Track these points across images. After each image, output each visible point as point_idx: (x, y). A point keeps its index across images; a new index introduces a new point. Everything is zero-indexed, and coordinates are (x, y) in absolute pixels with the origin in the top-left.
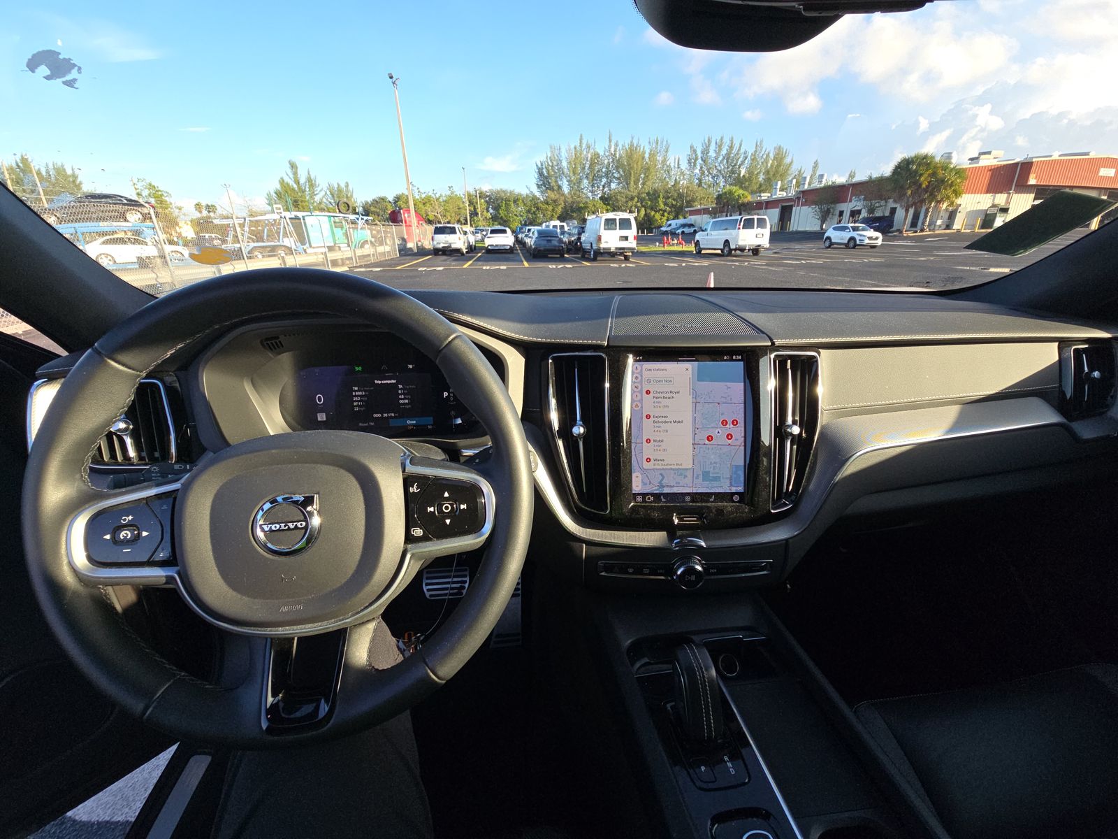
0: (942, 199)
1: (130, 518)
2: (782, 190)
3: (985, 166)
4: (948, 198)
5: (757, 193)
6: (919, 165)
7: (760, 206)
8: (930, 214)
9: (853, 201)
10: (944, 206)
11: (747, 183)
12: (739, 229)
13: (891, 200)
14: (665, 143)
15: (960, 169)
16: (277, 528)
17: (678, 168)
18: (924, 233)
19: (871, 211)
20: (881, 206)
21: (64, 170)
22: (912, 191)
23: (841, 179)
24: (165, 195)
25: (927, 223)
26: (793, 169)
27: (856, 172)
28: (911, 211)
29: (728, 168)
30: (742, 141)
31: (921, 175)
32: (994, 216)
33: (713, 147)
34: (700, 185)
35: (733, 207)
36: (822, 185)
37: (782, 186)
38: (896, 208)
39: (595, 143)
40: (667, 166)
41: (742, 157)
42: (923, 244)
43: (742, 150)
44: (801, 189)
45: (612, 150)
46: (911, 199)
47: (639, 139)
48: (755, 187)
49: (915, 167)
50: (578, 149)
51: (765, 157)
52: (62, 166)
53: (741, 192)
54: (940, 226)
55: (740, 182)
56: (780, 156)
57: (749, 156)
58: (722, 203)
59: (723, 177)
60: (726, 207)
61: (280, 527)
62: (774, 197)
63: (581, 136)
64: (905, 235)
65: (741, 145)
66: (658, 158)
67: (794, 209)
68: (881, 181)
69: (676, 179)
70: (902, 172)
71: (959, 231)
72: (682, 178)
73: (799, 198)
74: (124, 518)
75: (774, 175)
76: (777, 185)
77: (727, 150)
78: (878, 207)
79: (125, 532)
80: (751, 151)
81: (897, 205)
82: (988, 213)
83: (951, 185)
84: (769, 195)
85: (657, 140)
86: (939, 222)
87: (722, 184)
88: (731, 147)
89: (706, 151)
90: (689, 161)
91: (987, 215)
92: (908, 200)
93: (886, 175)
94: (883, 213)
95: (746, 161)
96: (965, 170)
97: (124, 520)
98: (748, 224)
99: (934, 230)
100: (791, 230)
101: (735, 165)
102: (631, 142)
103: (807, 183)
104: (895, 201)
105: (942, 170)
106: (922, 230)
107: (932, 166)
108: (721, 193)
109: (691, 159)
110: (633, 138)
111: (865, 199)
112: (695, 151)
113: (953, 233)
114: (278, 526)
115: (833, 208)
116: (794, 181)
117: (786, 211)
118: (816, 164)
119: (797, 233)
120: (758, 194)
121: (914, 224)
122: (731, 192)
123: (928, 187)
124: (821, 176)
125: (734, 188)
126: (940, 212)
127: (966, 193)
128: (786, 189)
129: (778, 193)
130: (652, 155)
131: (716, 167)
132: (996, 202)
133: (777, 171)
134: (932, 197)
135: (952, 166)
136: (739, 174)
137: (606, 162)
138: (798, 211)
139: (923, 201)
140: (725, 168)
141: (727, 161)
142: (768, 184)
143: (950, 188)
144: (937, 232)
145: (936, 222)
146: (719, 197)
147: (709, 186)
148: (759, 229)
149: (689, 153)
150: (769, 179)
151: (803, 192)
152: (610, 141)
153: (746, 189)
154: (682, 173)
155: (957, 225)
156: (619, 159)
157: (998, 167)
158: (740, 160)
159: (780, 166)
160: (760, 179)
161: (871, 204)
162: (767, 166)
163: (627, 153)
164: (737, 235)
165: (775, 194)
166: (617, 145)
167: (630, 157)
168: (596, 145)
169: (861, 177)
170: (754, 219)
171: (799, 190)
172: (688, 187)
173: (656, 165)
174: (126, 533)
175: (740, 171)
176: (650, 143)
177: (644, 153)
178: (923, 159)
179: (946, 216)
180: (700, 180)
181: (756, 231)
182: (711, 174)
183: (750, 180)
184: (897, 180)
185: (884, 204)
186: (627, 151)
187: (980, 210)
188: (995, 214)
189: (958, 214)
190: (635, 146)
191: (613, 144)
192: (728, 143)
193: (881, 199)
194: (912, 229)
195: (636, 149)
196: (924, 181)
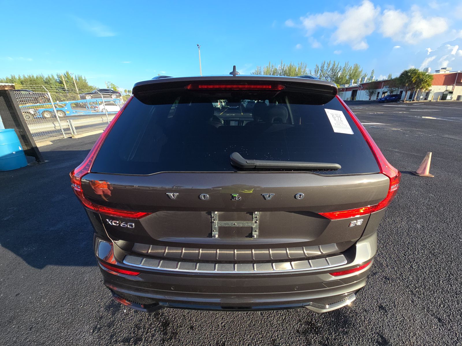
0: (422, 88)
3: (442, 74)
4: (425, 87)
6: (412, 73)
7: (344, 90)
8: (417, 94)
9: (384, 88)
10: (424, 90)
13: (400, 88)
14: (305, 64)
18: (414, 102)
19: (392, 92)
20: (396, 90)
21: (82, 77)
22: (408, 84)
24: (117, 87)
25: (416, 97)
26: (362, 73)
28: (409, 92)
29: (332, 73)
30: (339, 62)
31: (412, 78)
33: (326, 65)
37: (354, 81)
40: (306, 73)
42: (411, 106)
43: (339, 66)
46: (408, 87)
48: (343, 82)
49: (410, 74)
50: (268, 67)
51: (349, 68)
52: (81, 76)
54: (422, 99)
56: (356, 68)
57: (342, 68)
59: (330, 78)
62: (350, 86)
63: (270, 62)
64: (405, 102)
65: (338, 64)
66: (302, 70)
67: (358, 91)
70: (404, 76)
71: (430, 101)
73: (361, 87)
75: (353, 76)
76: (352, 81)
77: (332, 66)
80: (343, 66)
81: (403, 90)
84: (349, 85)
85: (302, 63)
86: (421, 97)
88: (334, 65)
89: (323, 67)
90: (315, 71)
91: (443, 94)
92: (406, 88)
94: (397, 93)
95: (341, 71)
96: (432, 76)
99: (418, 100)
100: (356, 100)
103: (366, 80)
105: (422, 75)
106: (413, 100)
107: (417, 74)
111: (389, 87)
112: (318, 67)
113: (428, 102)
115: (375, 91)
116: (361, 79)
117: (354, 92)
119: (359, 101)
120: (343, 85)
121: (411, 97)
123: (415, 82)
124: (373, 77)
126: (422, 93)
127: (433, 85)
128: (356, 83)
129: (353, 84)
130: (299, 69)
131: (327, 73)
132: (448, 89)
133: (355, 75)
134: (418, 87)
135: (427, 74)
136: (337, 76)
137: (280, 72)
138: (360, 92)
139: (414, 88)
140: (331, 74)
141: (332, 71)
142: (349, 81)
143: (426, 83)
144: (420, 101)
149: (315, 68)
150: (350, 78)
151: (362, 84)
152: (282, 64)
153: (339, 82)
155: (429, 99)
156: (285, 71)
157: (448, 75)
158: (338, 70)
159: (356, 73)
160: (347, 78)
161: (392, 89)
162: (350, 72)
165: (351, 85)
167: (290, 70)
168: (276, 65)
173: (301, 73)
176: (298, 64)
177: (296, 68)
178: (414, 71)
179: (425, 94)
182: (325, 76)
183: (342, 78)
184: (402, 79)
185: (398, 89)
186: (289, 67)
187: (440, 92)
188: (447, 94)
189: (430, 94)
190: (292, 65)
191: (283, 65)
192: (333, 63)
193: (396, 87)
194: (409, 100)
195: (293, 67)
196: (414, 80)
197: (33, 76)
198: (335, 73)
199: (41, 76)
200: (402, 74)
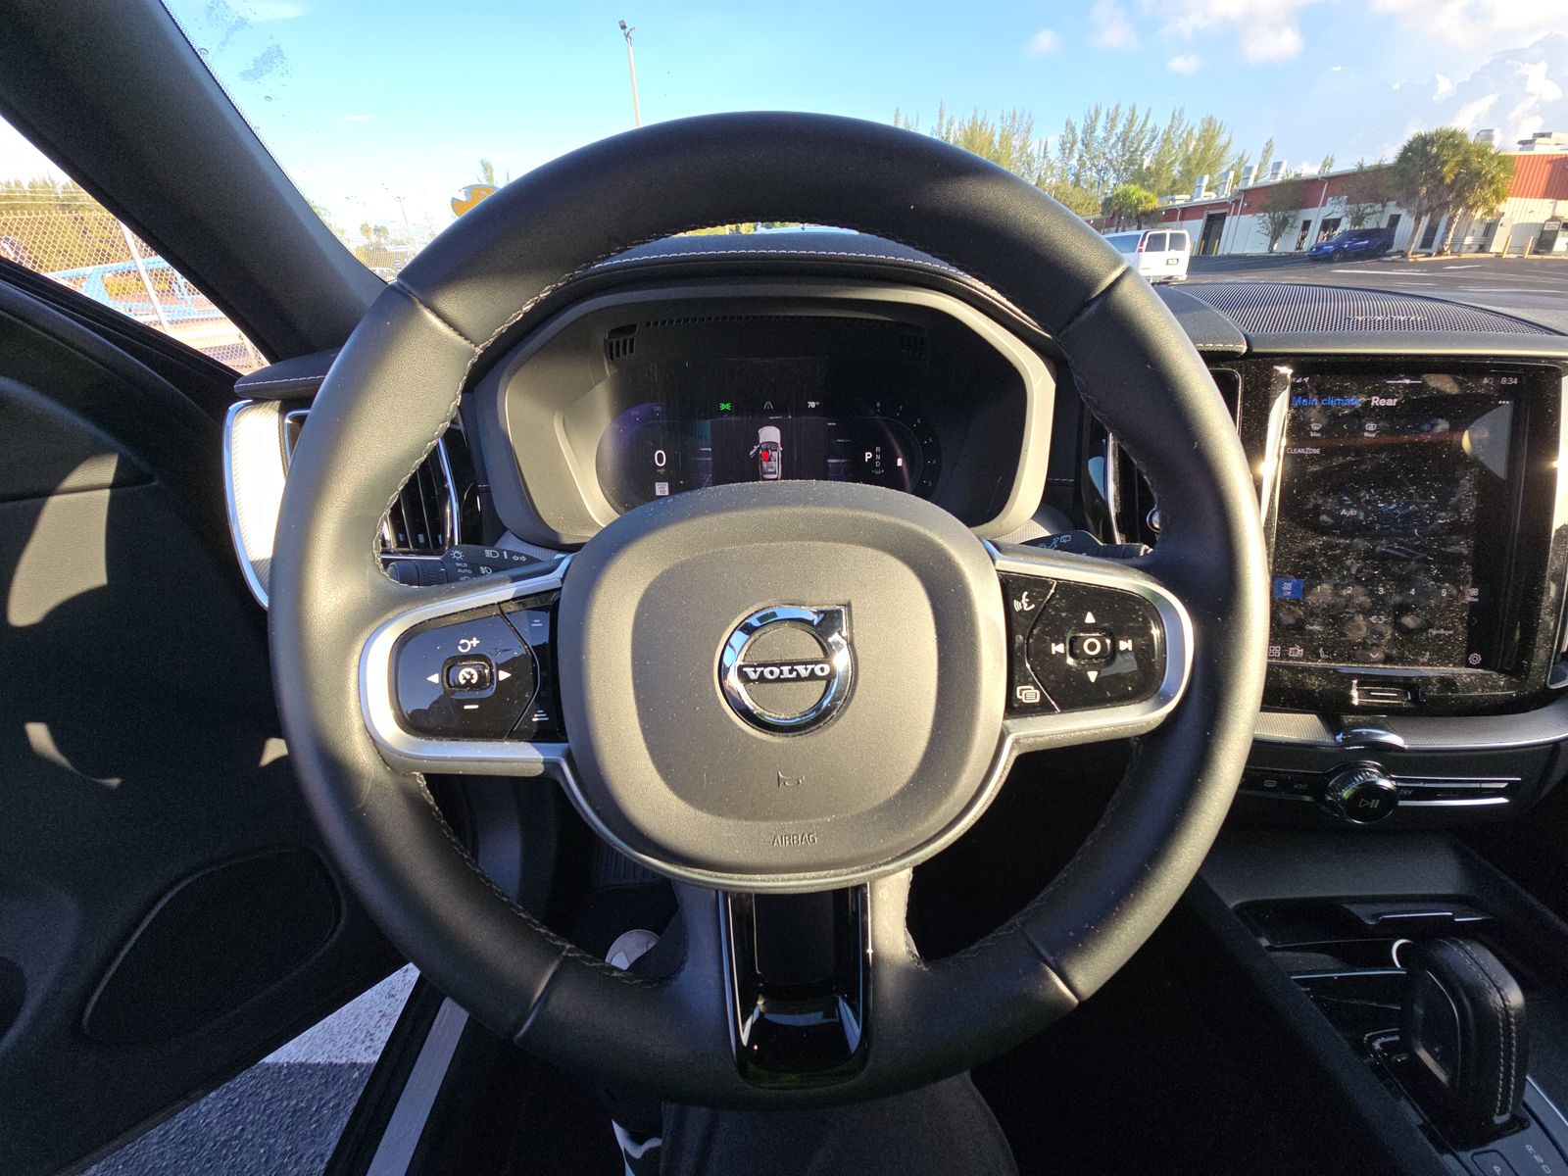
0: (1475, 203)
1: (475, 642)
2: (1209, 189)
3: (1543, 155)
4: (1485, 201)
5: (1167, 194)
6: (1442, 147)
7: (1171, 215)
8: (1454, 226)
9: (1328, 205)
10: (1478, 214)
11: (1152, 179)
12: (1140, 251)
13: (1393, 203)
14: (1026, 118)
15: (1506, 156)
16: (776, 676)
17: (1045, 157)
18: (1443, 258)
19: (1358, 219)
20: (1374, 212)
22: (1428, 188)
23: (1310, 170)
25: (1449, 241)
26: (1230, 154)
27: (1335, 157)
28: (1425, 221)
29: (1124, 155)
30: (1149, 110)
31: (1445, 163)
32: (1554, 235)
33: (1102, 122)
34: (1076, 184)
35: (1129, 217)
36: (1279, 179)
37: (1210, 182)
38: (1399, 216)
39: (917, 120)
40: (1028, 156)
41: (1148, 136)
42: (1441, 275)
43: (1149, 126)
44: (1241, 186)
45: (944, 131)
46: (1425, 201)
47: (985, 113)
48: (1165, 186)
49: (1435, 150)
51: (1184, 136)
53: (1143, 193)
54: (1469, 247)
55: (1141, 178)
56: (1210, 133)
57: (1160, 134)
58: (1112, 212)
59: (1115, 171)
60: (1117, 218)
61: (781, 672)
62: (1195, 200)
63: (898, 110)
64: (1411, 260)
65: (1147, 117)
66: (1014, 142)
67: (1228, 219)
68: (1379, 171)
69: (1039, 176)
70: (1415, 157)
71: (1499, 255)
72: (1049, 173)
73: (1237, 202)
74: (462, 641)
75: (1198, 165)
76: (1202, 178)
77: (1124, 126)
78: (1370, 214)
79: (468, 670)
80: (1163, 126)
81: (1403, 212)
82: (1545, 228)
83: (1491, 182)
84: (1188, 197)
85: (1014, 113)
86: (1468, 240)
87: (1112, 182)
88: (1131, 122)
89: (1090, 130)
90: (1063, 146)
91: (1543, 232)
92: (1420, 203)
93: (1386, 163)
94: (1378, 224)
95: (1154, 144)
96: (1512, 158)
97: (465, 646)
98: (1156, 243)
99: (1459, 253)
100: (1219, 253)
101: (1136, 150)
102: (974, 118)
103: (1252, 177)
104: (1399, 205)
105: (1477, 157)
106: (1440, 252)
107: (1462, 150)
108: (1109, 195)
109: (1065, 143)
110: (976, 110)
111: (1348, 202)
112: (1073, 130)
113: (1489, 259)
114: (776, 671)
115: (1294, 217)
116: (1232, 174)
117: (1214, 221)
118: (1269, 145)
119: (1230, 257)
120: (1169, 197)
121: (1427, 243)
122: (1126, 195)
123: (1454, 182)
124: (1278, 165)
125: (1133, 188)
126: (1471, 223)
127: (1512, 196)
128: (1216, 187)
129: (1203, 193)
130: (1005, 139)
131: (1104, 154)
132: (1558, 213)
133: (1203, 159)
134: (1460, 200)
135: (1493, 152)
136: (1141, 165)
138: (1234, 224)
139: (1446, 205)
140: (1119, 155)
141: (1124, 144)
142: (1188, 178)
143: (1490, 186)
144: (1463, 256)
145: (1463, 240)
146: (1107, 202)
147: (1092, 186)
148: (1173, 251)
149: (1063, 134)
150: (1189, 172)
151: (1246, 192)
152: (941, 117)
153: (1149, 188)
154: (1051, 167)
155: (1496, 247)
157: (1561, 158)
158: (1146, 141)
159: (1209, 150)
160: (1175, 172)
161: (1359, 210)
162: (1187, 150)
163: (966, 136)
164: (1137, 261)
165: (1198, 196)
166: (951, 123)
168: (920, 123)
169: (1344, 165)
170: (1164, 235)
171: (1238, 188)
172: (1058, 188)
173: (1010, 154)
174: (469, 673)
175: (1142, 161)
176: (1002, 118)
177: (992, 134)
178: (1450, 137)
179: (1482, 229)
180: (1077, 176)
181: (1168, 253)
182: (1096, 166)
183: (1158, 174)
184: (1404, 170)
185: (1380, 209)
186: (966, 132)
187: (1531, 224)
188: (1557, 232)
189: (1499, 228)
190: (979, 124)
191: (945, 121)
192: (1127, 114)
193: (1376, 202)
194: (1424, 250)
195: (981, 129)
196: (1449, 172)
197: (18, 184)
198: (1133, 152)
199: (45, 182)
200: (1406, 150)
